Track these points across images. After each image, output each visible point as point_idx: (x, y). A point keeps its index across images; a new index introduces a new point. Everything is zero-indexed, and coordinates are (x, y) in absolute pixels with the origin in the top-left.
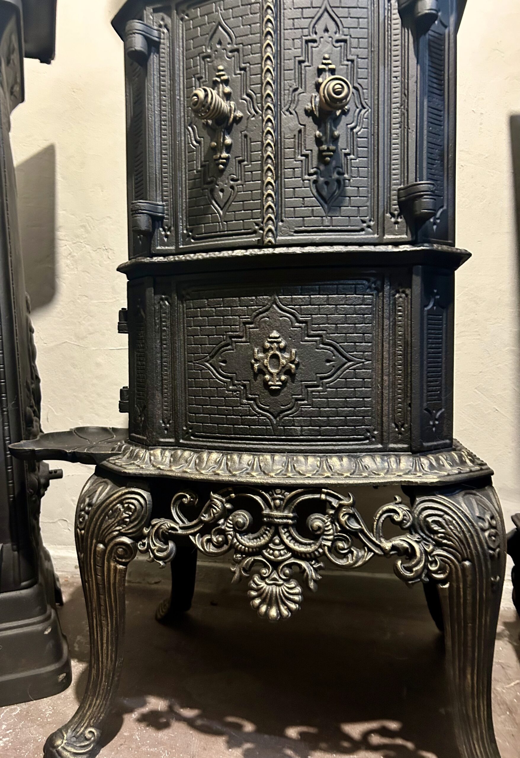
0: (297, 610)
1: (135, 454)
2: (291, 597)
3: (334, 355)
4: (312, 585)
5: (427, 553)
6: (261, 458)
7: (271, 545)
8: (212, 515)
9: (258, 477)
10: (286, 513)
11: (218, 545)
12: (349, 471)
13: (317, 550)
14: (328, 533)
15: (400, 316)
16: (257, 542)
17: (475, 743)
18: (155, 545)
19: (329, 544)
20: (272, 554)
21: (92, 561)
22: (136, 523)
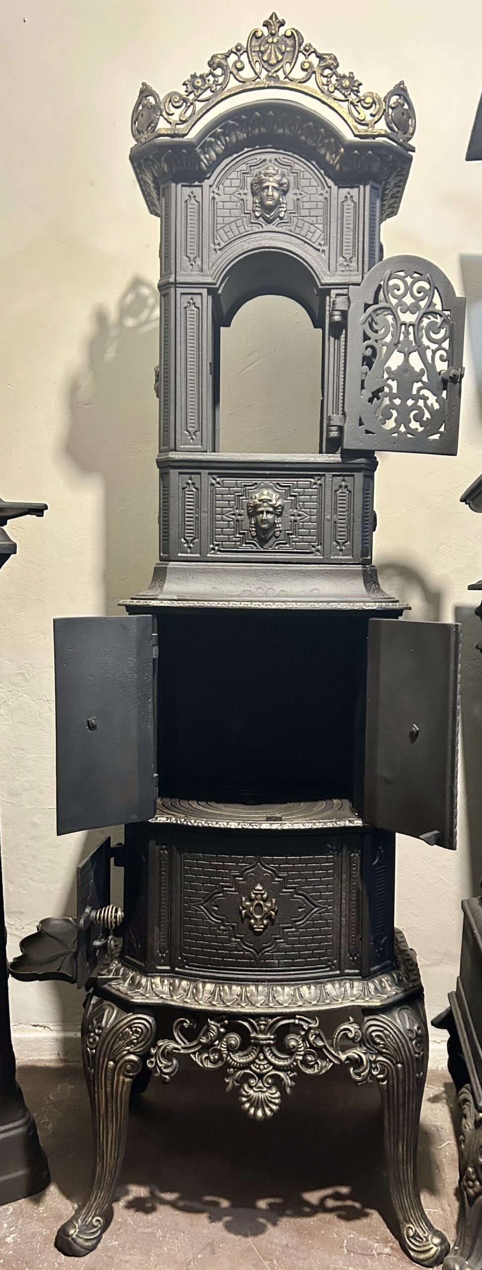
0: (278, 1111)
1: (137, 982)
2: (273, 1100)
3: (305, 903)
4: (288, 1090)
5: (371, 1062)
6: (248, 989)
7: (257, 1061)
8: (210, 1038)
9: (247, 1007)
10: (268, 1036)
11: (214, 1062)
12: (315, 999)
13: (292, 1064)
14: (301, 1050)
15: (354, 870)
16: (246, 1059)
17: (405, 1198)
18: (162, 1063)
19: (301, 1058)
20: (259, 1068)
21: (103, 1075)
22: (142, 1044)
